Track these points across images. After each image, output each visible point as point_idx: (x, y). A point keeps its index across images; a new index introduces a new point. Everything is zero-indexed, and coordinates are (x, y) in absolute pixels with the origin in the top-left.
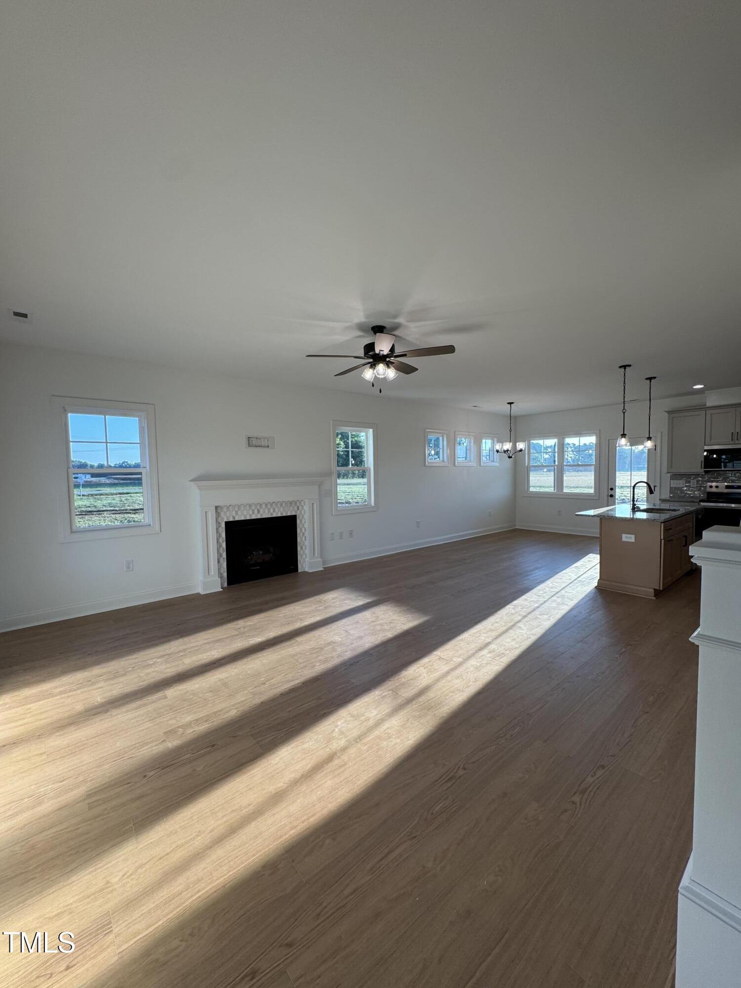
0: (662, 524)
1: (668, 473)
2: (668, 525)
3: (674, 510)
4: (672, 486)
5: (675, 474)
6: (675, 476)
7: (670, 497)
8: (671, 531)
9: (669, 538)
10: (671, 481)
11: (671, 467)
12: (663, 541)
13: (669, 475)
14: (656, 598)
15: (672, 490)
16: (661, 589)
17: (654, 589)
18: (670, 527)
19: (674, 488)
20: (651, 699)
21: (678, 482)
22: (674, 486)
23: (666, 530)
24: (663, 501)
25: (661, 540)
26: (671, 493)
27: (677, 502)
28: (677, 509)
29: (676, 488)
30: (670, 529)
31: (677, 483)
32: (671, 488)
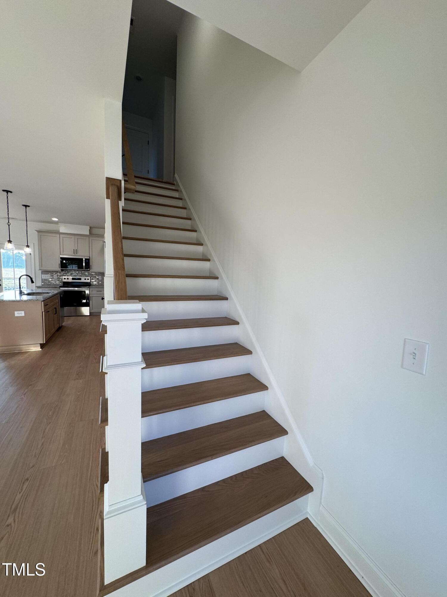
0: (43, 302)
1: (40, 270)
2: (47, 302)
3: (48, 293)
4: (42, 278)
5: (44, 271)
6: (45, 272)
7: (42, 285)
8: (48, 306)
9: (47, 310)
10: (42, 275)
11: (42, 266)
12: (44, 313)
13: (40, 271)
14: (42, 349)
15: (43, 281)
16: (45, 342)
17: (40, 344)
18: (47, 304)
19: (44, 279)
20: (51, 413)
21: (46, 275)
22: (44, 278)
23: (45, 305)
24: (38, 287)
25: (42, 312)
26: (42, 282)
27: (46, 288)
28: (49, 292)
29: (45, 280)
30: (47, 305)
31: (45, 277)
32: (42, 280)
